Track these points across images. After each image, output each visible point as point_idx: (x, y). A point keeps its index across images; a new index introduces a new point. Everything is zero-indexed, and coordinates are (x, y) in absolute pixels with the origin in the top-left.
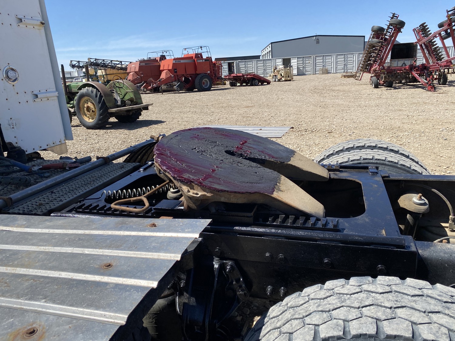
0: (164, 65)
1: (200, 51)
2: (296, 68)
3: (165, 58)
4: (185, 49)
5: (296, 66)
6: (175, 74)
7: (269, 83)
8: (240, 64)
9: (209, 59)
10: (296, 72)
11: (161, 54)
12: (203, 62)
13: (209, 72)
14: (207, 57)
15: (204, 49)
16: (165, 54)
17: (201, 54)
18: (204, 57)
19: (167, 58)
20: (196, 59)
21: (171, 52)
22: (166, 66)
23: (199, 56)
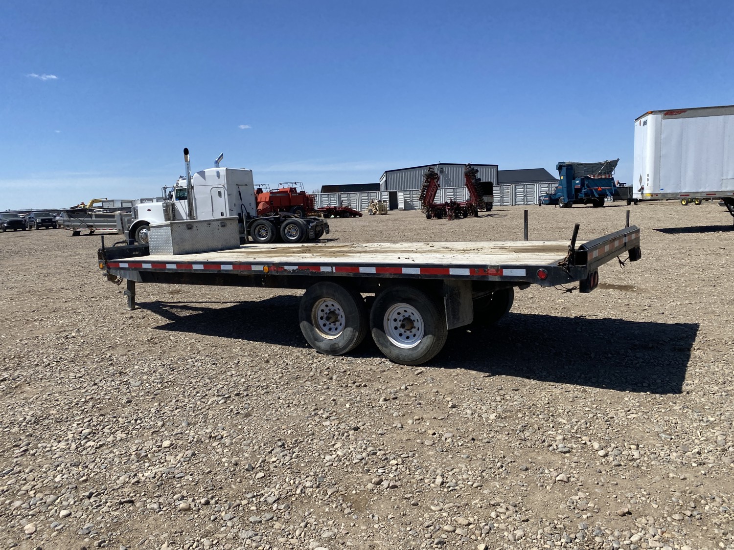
0: (261, 198)
1: (294, 186)
2: (403, 202)
3: (262, 192)
4: (281, 184)
5: (403, 200)
6: (271, 206)
7: (360, 215)
8: (342, 196)
9: (303, 193)
10: (403, 207)
11: (258, 187)
12: (297, 195)
13: (302, 204)
14: (301, 192)
15: (298, 185)
16: (261, 187)
17: (295, 189)
18: (298, 191)
19: (264, 191)
20: (290, 193)
21: (267, 185)
22: (264, 198)
23: (293, 190)
